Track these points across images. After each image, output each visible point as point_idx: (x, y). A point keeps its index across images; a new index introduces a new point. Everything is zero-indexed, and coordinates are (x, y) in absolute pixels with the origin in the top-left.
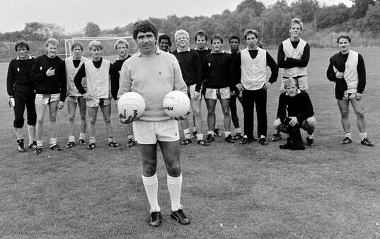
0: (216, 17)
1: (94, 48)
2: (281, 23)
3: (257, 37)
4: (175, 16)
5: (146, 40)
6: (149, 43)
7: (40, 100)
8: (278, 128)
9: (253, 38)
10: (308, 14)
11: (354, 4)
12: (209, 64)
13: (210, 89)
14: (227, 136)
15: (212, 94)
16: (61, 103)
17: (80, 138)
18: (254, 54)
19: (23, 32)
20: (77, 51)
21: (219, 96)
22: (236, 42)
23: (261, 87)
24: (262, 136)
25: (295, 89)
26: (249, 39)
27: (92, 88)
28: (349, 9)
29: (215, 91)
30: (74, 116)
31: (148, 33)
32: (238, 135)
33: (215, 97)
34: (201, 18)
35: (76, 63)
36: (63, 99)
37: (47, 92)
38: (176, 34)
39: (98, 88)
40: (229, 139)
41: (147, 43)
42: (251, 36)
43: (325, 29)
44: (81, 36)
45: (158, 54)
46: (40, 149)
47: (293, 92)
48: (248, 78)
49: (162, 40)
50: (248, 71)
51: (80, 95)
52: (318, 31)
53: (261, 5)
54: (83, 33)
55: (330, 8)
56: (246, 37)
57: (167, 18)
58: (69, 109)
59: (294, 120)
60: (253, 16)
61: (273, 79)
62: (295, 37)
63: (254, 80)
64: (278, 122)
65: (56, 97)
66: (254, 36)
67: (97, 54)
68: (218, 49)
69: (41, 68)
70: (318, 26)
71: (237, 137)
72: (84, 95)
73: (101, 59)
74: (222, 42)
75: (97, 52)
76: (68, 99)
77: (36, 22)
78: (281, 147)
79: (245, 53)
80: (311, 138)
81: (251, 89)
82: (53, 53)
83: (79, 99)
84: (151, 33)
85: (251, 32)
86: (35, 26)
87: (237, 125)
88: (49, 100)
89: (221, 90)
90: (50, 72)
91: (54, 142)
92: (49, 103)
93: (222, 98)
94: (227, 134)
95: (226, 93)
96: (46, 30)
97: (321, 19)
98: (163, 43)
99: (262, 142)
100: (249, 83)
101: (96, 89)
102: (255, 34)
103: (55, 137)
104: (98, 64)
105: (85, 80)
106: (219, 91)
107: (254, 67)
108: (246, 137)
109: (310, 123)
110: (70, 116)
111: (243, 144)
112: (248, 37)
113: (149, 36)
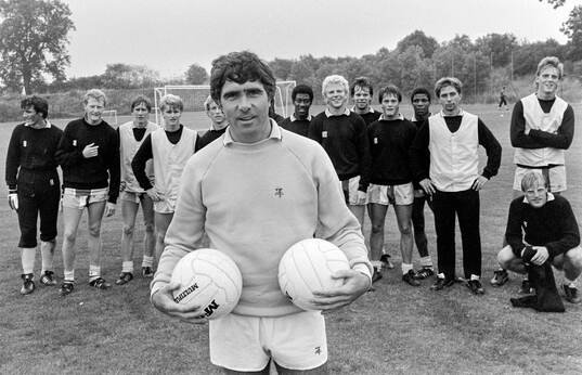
0: (368, 58)
1: (168, 107)
2: (461, 67)
3: (459, 91)
4: (311, 56)
5: (244, 102)
6: (253, 112)
7: (70, 199)
8: (508, 265)
9: (452, 94)
10: (501, 54)
11: (571, 40)
12: (376, 140)
13: (376, 186)
14: (405, 272)
15: (380, 194)
16: (110, 206)
17: (144, 265)
18: (454, 123)
19: (103, 77)
20: (140, 112)
21: (392, 199)
22: (423, 100)
23: (467, 186)
24: (474, 277)
25: (543, 193)
26: (445, 95)
27: (163, 179)
28: (562, 47)
29: (384, 189)
30: (132, 227)
31: (249, 85)
32: (426, 269)
33: (384, 200)
34: (348, 59)
35: (139, 133)
36: (113, 198)
37: (83, 186)
38: (324, 83)
39: (174, 179)
40: (409, 278)
41: (246, 111)
42: (449, 89)
43: (526, 76)
45: (276, 139)
46: (70, 286)
47: (539, 198)
48: (443, 169)
49: (298, 96)
50: (444, 156)
51: (142, 190)
52: (515, 79)
53: (432, 41)
55: (533, 46)
56: (438, 92)
57: (299, 60)
58: (124, 215)
59: (542, 253)
60: (421, 55)
61: (491, 170)
63: (456, 172)
64: (506, 253)
65: (99, 194)
66: (454, 90)
67: (173, 119)
68: (392, 113)
69: (75, 143)
70: (515, 72)
71: (424, 274)
72: (149, 192)
73: (181, 127)
74: (400, 100)
75: (173, 114)
76: (122, 196)
78: (515, 303)
79: (437, 122)
80: (572, 286)
83: (142, 196)
84: (257, 85)
85: (448, 82)
87: (424, 252)
88: (88, 199)
89: (396, 187)
90: (90, 151)
91: (95, 272)
92: (88, 205)
93: (398, 202)
94: (406, 268)
95: (405, 193)
96: (134, 75)
97: (519, 61)
99: (474, 287)
100: (446, 178)
101: (170, 181)
102: (456, 85)
103: (97, 263)
104: (174, 136)
105: (152, 165)
106: (392, 190)
107: (454, 148)
108: (442, 276)
109: (574, 261)
110: (126, 226)
111: (438, 289)
112: (442, 93)
113: (252, 92)
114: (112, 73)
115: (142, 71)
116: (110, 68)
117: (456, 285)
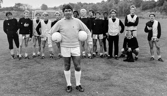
0: (98, 4)
2: (126, 7)
3: (116, 13)
4: (80, 3)
5: (68, 12)
7: (21, 37)
8: (123, 52)
9: (114, 13)
10: (138, 4)
12: (95, 24)
13: (95, 35)
14: (101, 55)
15: (96, 37)
16: (30, 38)
17: (38, 54)
18: (114, 20)
19: (14, 7)
20: (38, 16)
21: (98, 38)
22: (106, 15)
23: (116, 34)
24: (116, 56)
25: (131, 36)
28: (156, 2)
29: (97, 35)
30: (35, 44)
31: (69, 10)
32: (106, 55)
33: (96, 38)
34: (92, 4)
36: (31, 37)
37: (24, 34)
38: (81, 11)
40: (102, 57)
41: (68, 14)
42: (113, 12)
43: (145, 11)
44: (39, 10)
45: (73, 19)
46: (20, 58)
47: (130, 37)
49: (75, 13)
50: (111, 27)
51: (38, 35)
52: (142, 11)
54: (40, 8)
57: (77, 3)
59: (130, 49)
60: (114, 4)
62: (133, 14)
63: (114, 31)
64: (123, 50)
65: (28, 36)
68: (98, 18)
70: (143, 9)
71: (105, 56)
72: (40, 35)
73: (48, 20)
75: (46, 17)
76: (33, 37)
77: (20, 3)
78: (124, 61)
79: (110, 20)
80: (137, 57)
81: (112, 35)
82: (27, 17)
83: (38, 37)
84: (70, 10)
85: (113, 11)
86: (19, 4)
87: (105, 51)
88: (25, 37)
91: (26, 55)
92: (25, 38)
93: (100, 38)
94: (101, 54)
95: (101, 37)
96: (24, 7)
97: (144, 6)
98: (75, 14)
99: (116, 58)
100: (111, 33)
101: (45, 33)
102: (115, 11)
103: (27, 53)
104: (46, 22)
105: (41, 29)
106: (98, 35)
107: (114, 26)
108: (109, 55)
109: (136, 51)
110: (34, 44)
111: (108, 58)
112: (112, 13)
113: (69, 11)
114: (17, 6)
115: (26, 6)
116: (16, 4)
117: (112, 58)
